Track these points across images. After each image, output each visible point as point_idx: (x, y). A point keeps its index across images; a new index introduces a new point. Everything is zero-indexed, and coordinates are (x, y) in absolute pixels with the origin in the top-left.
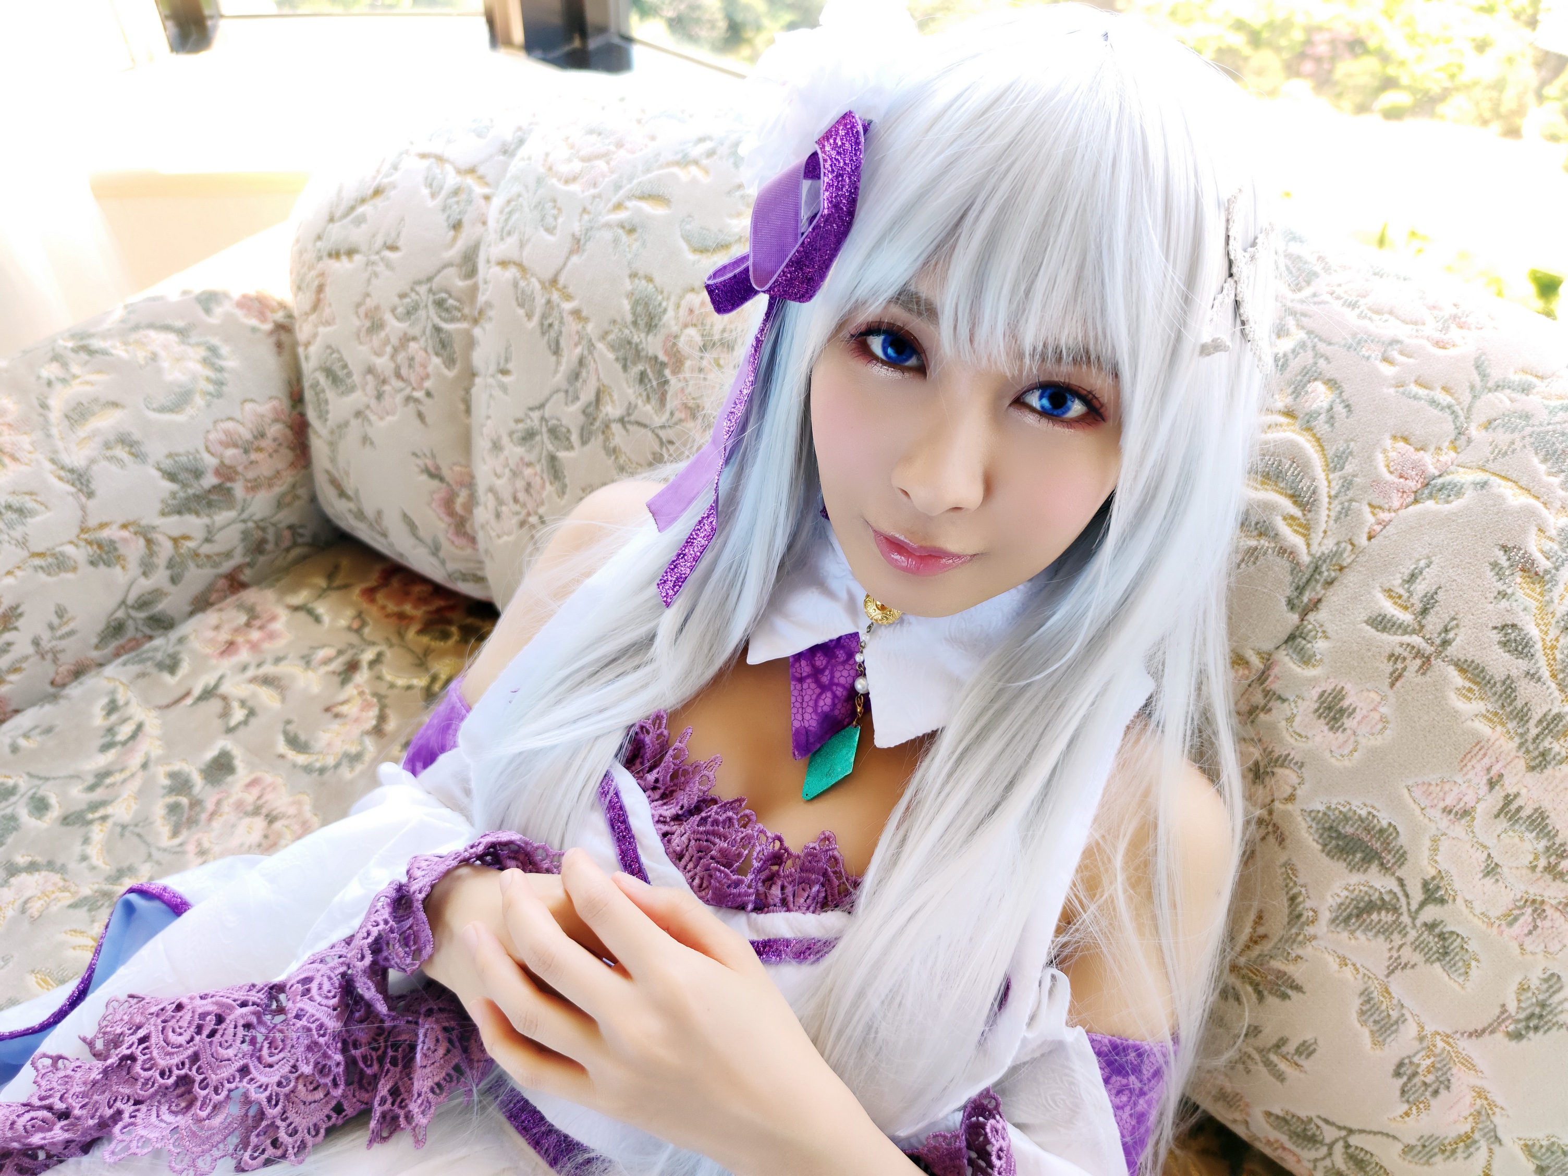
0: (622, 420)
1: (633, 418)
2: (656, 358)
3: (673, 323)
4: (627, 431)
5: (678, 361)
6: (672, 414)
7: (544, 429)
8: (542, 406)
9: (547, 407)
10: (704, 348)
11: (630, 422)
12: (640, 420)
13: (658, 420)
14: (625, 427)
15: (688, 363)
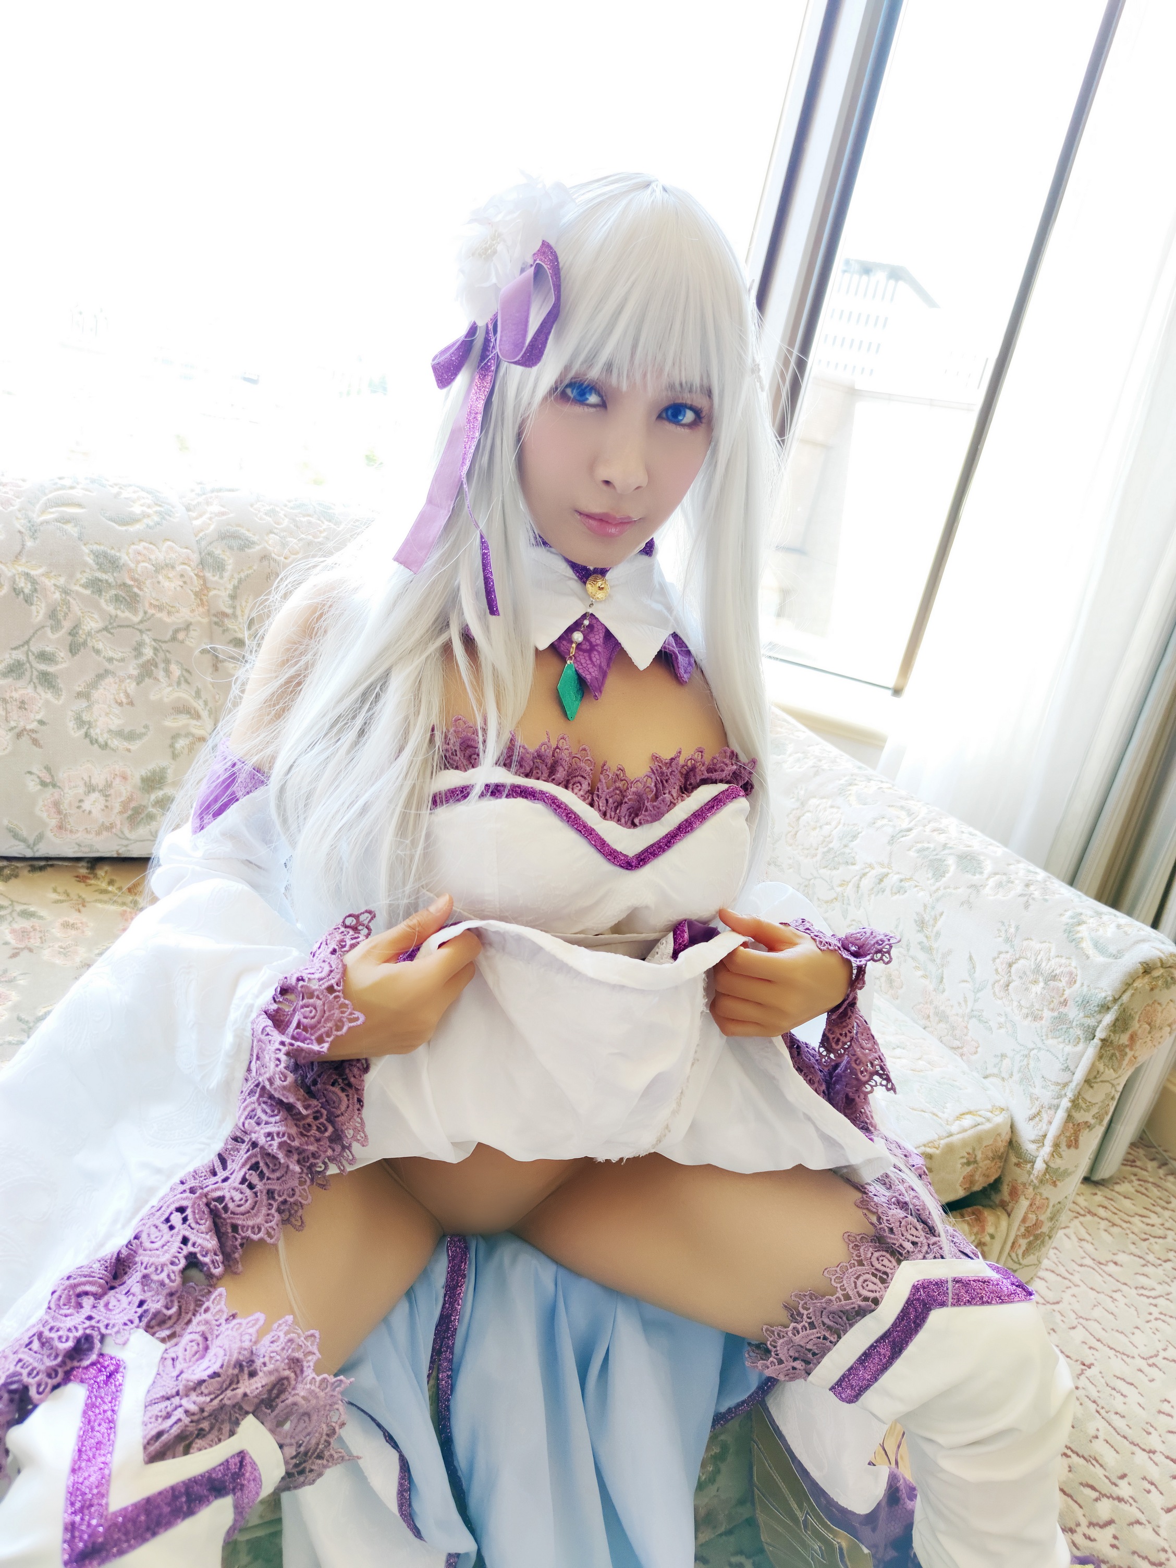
0: (106, 629)
1: (115, 624)
2: (124, 584)
3: (130, 562)
4: (112, 634)
5: (140, 584)
6: (145, 613)
7: (31, 658)
8: (27, 642)
9: (31, 643)
10: (157, 571)
11: (113, 628)
12: (121, 624)
13: (136, 619)
14: (110, 633)
15: (148, 582)
